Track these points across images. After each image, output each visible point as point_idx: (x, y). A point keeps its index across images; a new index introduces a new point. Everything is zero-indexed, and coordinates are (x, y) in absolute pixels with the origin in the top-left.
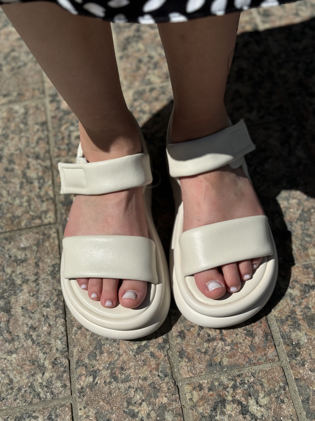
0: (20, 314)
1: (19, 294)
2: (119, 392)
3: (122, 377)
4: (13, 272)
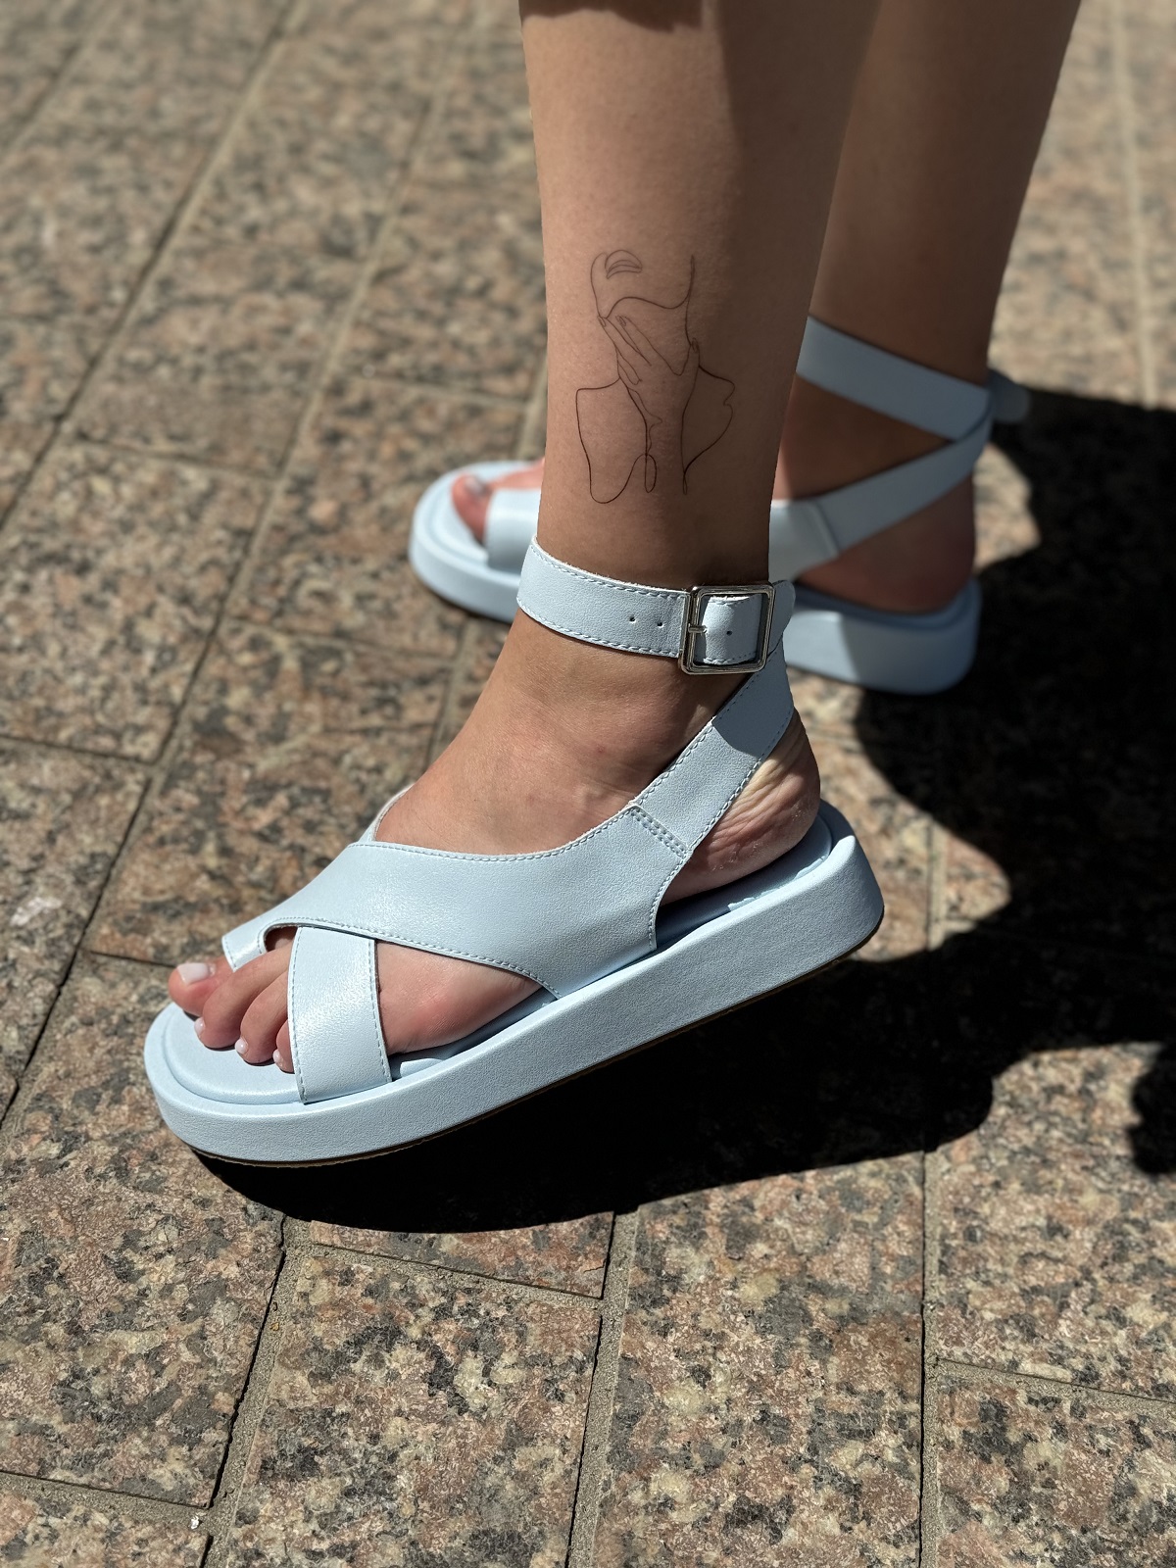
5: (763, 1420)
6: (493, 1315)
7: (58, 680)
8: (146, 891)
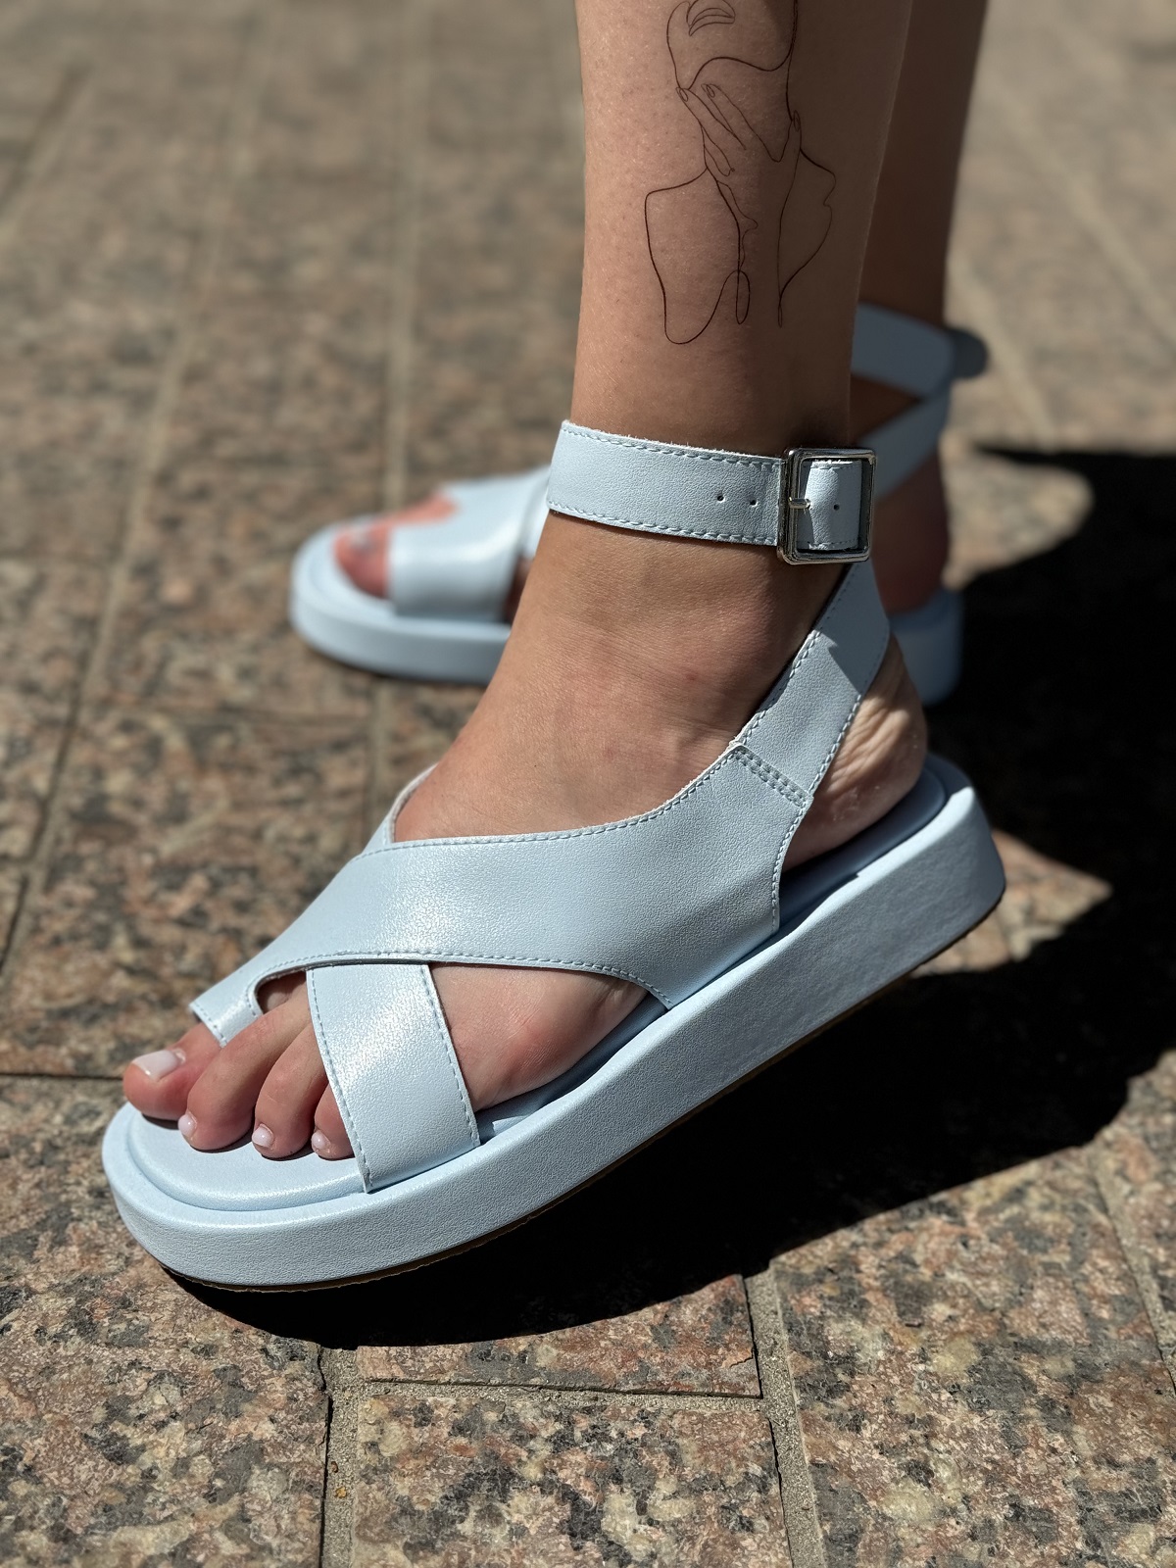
2: (84, 1372)
3: (115, 1327)
5: (1017, 1515)
6: (630, 1435)
8: (48, 996)
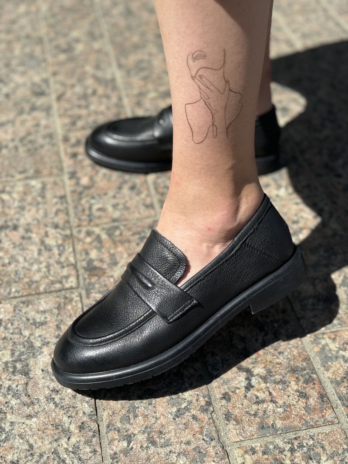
0: (41, 377)
1: (39, 357)
2: (158, 458)
3: (161, 441)
4: (31, 334)
6: (309, 444)
7: (29, 270)
